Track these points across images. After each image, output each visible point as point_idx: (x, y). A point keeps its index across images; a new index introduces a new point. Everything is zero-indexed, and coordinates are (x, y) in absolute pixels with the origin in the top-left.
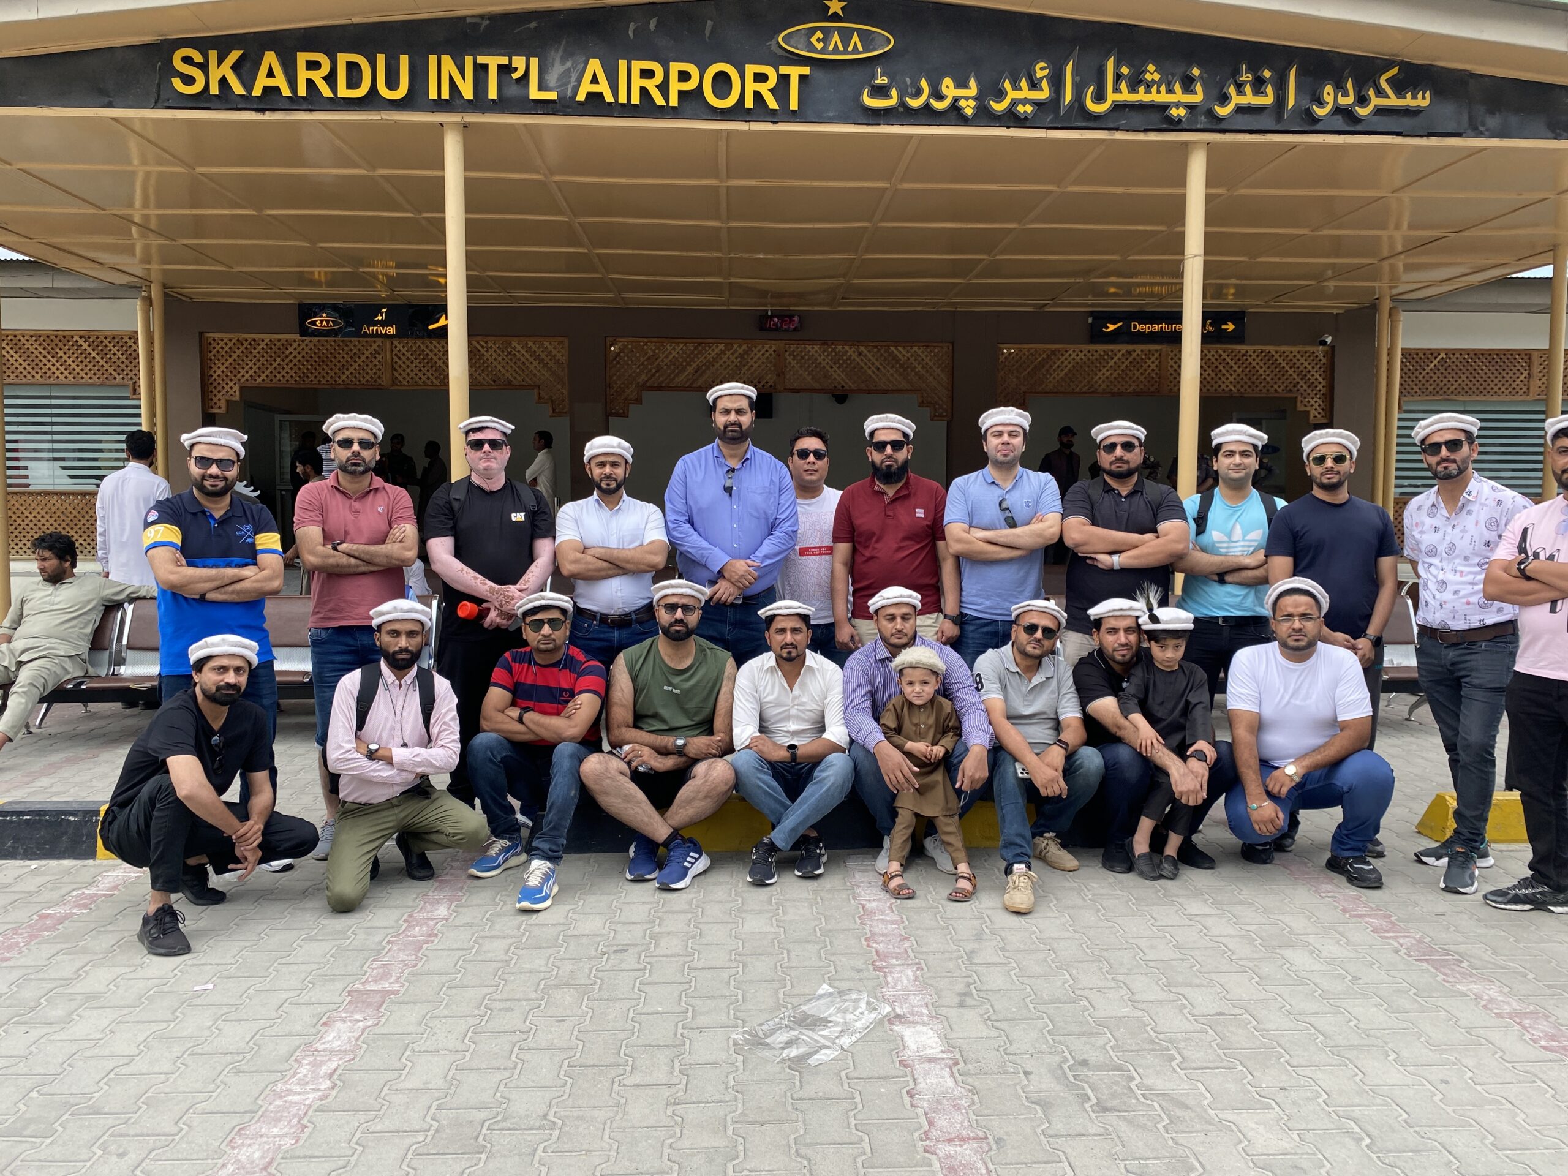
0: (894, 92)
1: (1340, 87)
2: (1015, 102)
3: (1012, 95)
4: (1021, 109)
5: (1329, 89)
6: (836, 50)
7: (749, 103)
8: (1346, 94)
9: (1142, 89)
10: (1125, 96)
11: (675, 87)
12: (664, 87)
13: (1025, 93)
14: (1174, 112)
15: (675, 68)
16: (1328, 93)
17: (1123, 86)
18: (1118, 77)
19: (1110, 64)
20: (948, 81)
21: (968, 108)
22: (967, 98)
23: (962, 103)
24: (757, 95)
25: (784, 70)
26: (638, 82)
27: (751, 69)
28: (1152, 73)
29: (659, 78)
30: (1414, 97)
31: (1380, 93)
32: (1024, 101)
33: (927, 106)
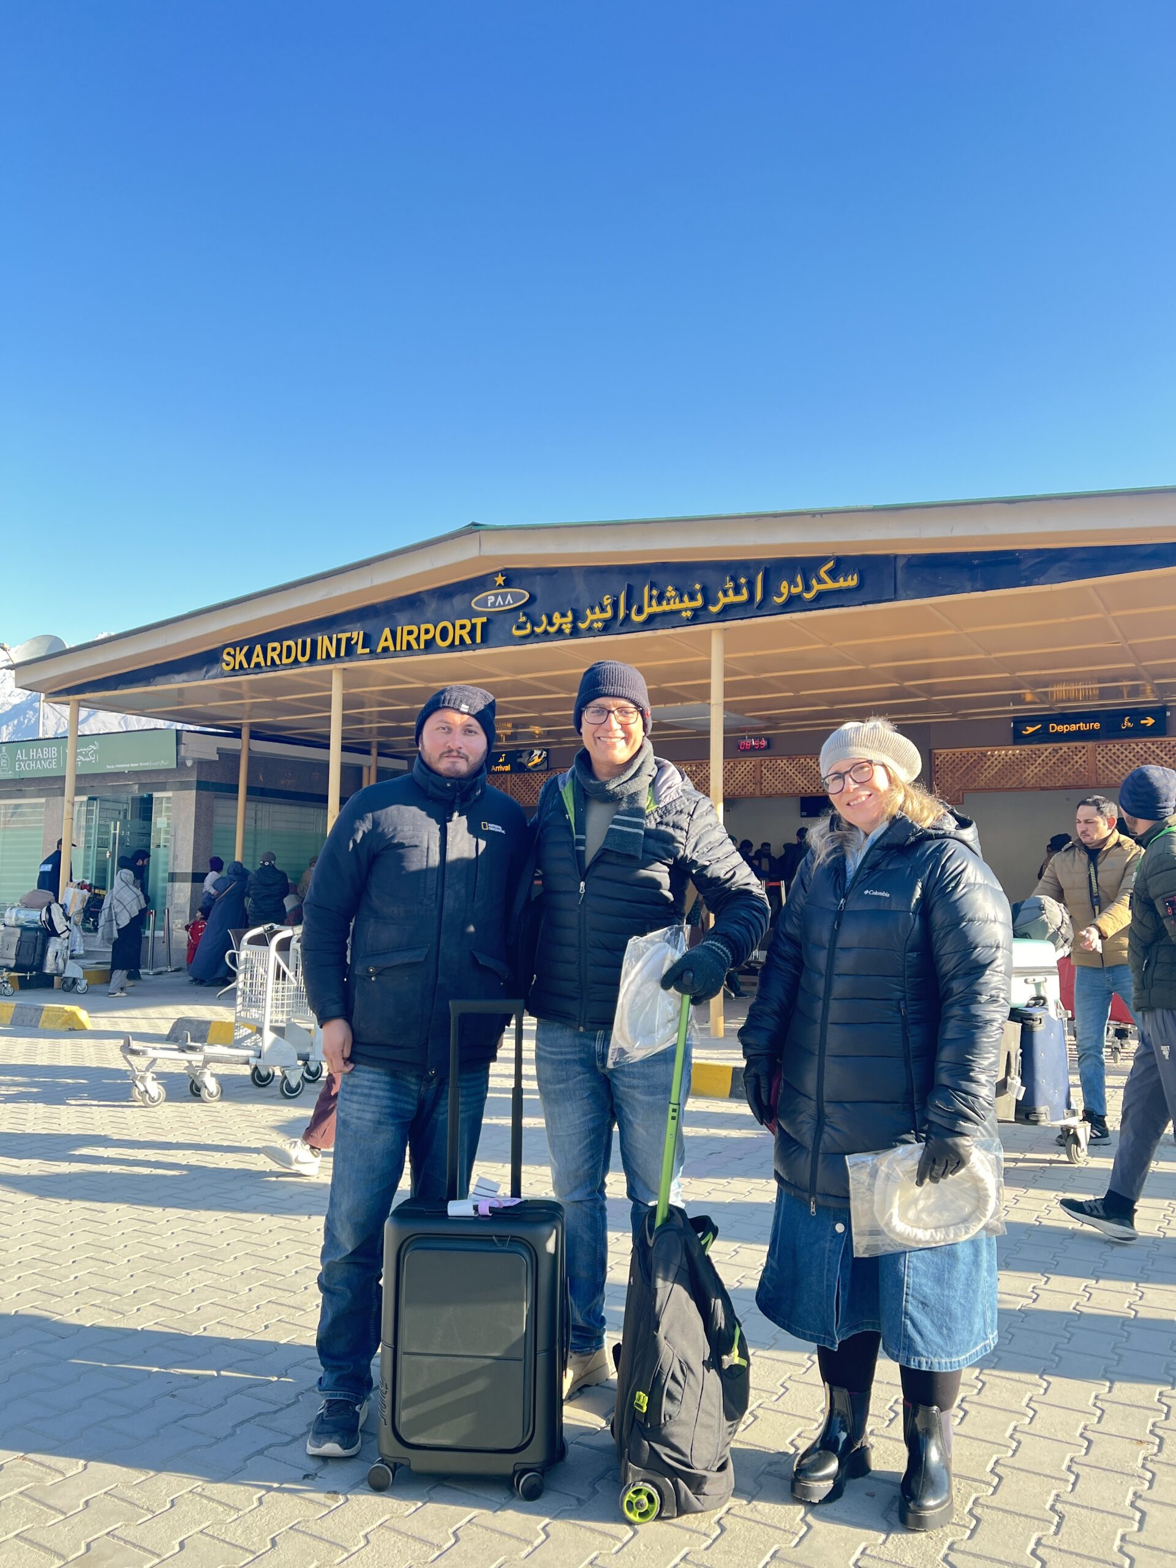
0: (529, 625)
1: (792, 582)
2: (592, 622)
3: (591, 617)
4: (595, 625)
5: (785, 584)
6: (500, 606)
7: (457, 642)
8: (796, 586)
9: (664, 603)
10: (656, 609)
11: (423, 637)
12: (418, 639)
13: (599, 615)
14: (684, 614)
15: (423, 627)
16: (784, 587)
17: (654, 602)
18: (651, 597)
19: (646, 589)
20: (557, 615)
21: (567, 629)
22: (566, 624)
23: (564, 627)
24: (461, 637)
25: (474, 621)
26: (406, 638)
27: (458, 623)
28: (670, 592)
29: (415, 635)
30: (845, 580)
31: (820, 581)
32: (597, 621)
33: (546, 632)
